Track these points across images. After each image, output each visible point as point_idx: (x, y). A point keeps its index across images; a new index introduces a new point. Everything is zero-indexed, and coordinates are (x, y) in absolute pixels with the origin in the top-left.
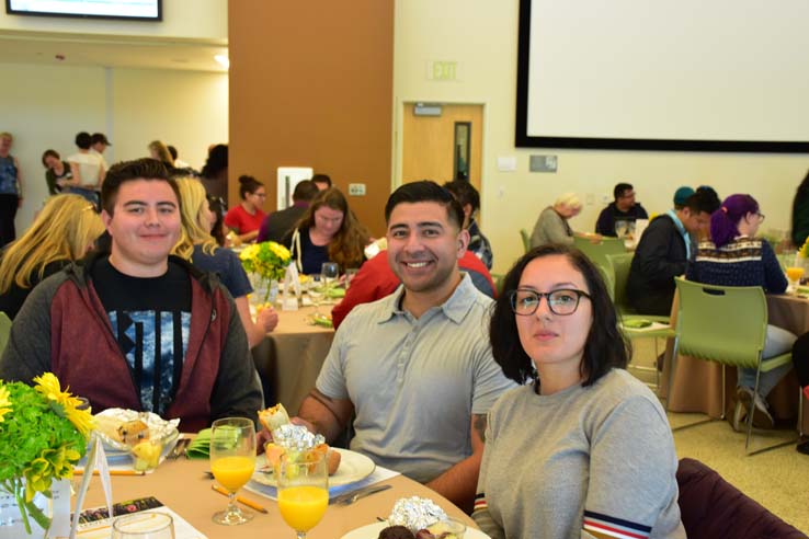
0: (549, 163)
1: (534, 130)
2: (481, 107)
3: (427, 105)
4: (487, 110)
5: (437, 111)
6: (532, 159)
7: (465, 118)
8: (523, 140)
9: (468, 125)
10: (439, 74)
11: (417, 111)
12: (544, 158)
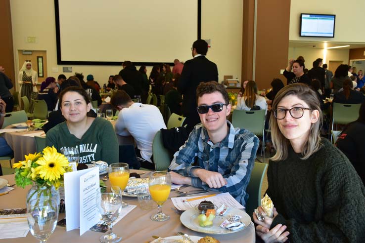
0: (69, 69)
1: (63, 59)
2: (45, 52)
3: (26, 51)
4: (47, 52)
5: (31, 53)
6: (64, 68)
7: (41, 55)
8: (60, 62)
9: (42, 57)
10: (29, 41)
11: (23, 53)
12: (68, 68)
